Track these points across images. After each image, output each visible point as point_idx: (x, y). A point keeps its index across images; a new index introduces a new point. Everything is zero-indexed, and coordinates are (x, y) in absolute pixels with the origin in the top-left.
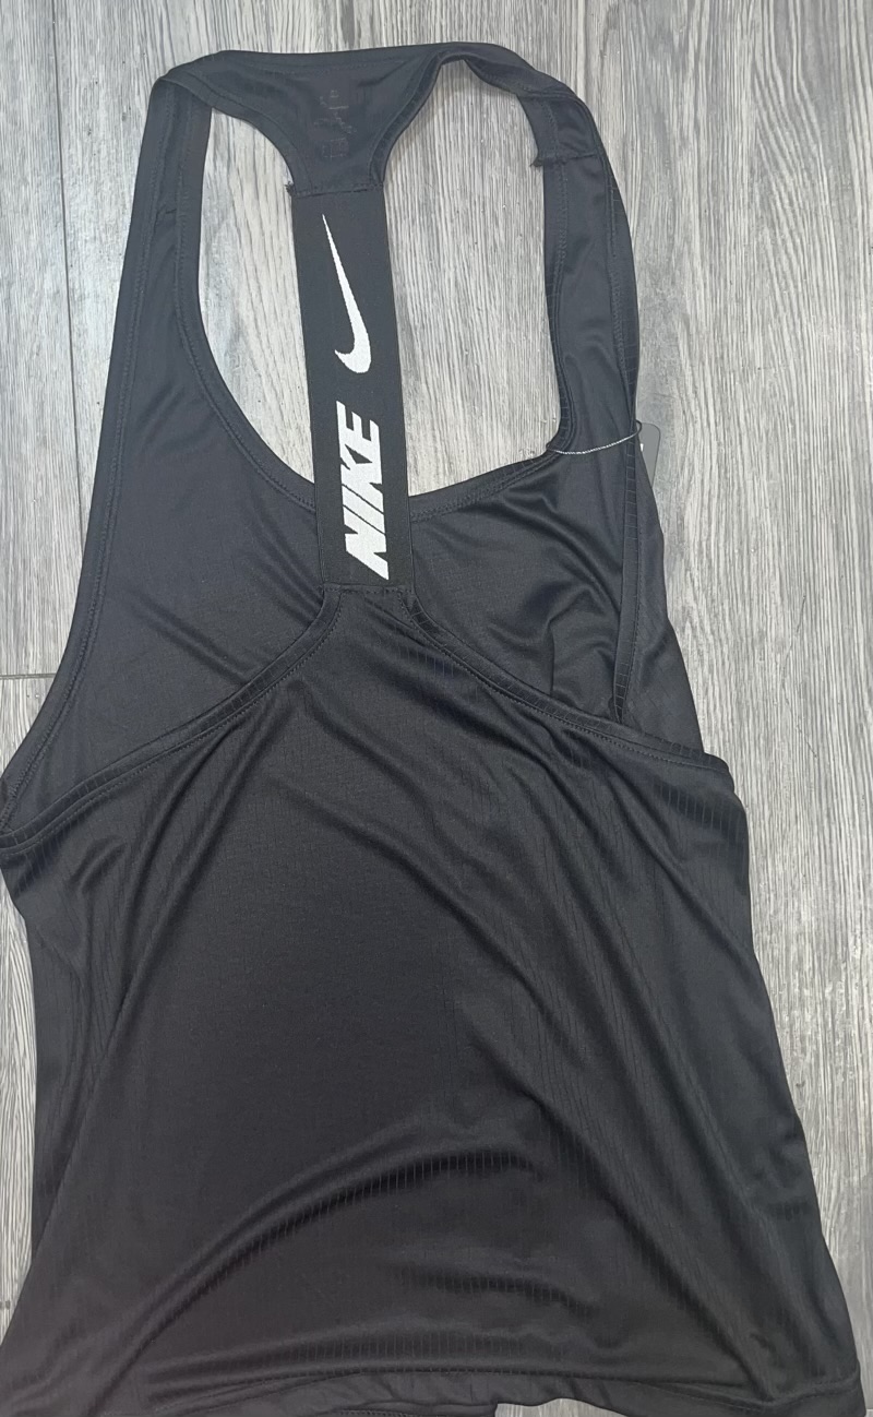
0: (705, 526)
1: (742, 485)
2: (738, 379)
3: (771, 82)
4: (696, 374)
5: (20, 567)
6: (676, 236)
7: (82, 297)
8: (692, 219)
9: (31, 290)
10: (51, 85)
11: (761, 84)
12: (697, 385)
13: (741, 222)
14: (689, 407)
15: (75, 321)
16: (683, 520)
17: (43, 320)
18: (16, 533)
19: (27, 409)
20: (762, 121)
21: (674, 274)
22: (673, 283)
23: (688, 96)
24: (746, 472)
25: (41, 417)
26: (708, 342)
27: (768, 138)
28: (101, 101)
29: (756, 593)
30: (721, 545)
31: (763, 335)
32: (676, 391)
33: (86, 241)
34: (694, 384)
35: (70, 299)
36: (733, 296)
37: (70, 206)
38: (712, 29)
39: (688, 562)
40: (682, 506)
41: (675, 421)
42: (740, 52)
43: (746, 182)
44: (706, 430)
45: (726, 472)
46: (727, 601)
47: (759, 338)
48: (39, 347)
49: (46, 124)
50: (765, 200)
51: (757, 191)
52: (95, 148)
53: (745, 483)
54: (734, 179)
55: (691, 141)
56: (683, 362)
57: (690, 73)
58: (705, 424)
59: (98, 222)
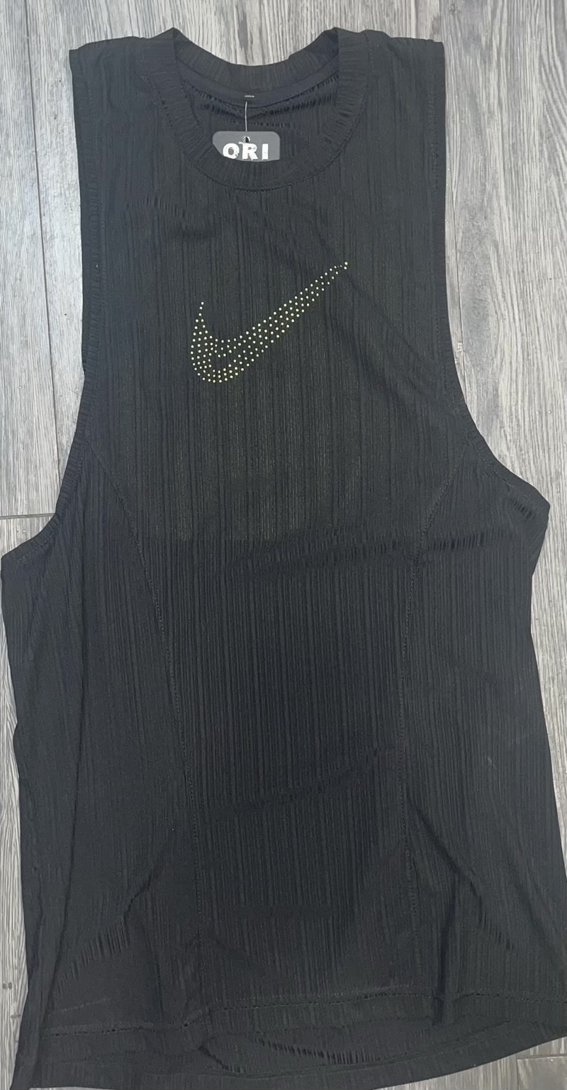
0: (514, 395)
1: (540, 365)
2: (535, 286)
3: (554, 70)
4: (504, 284)
5: (10, 437)
6: (487, 184)
7: (52, 237)
8: (498, 171)
9: (15, 233)
10: (27, 83)
11: (546, 70)
12: (506, 292)
13: (534, 172)
14: (500, 308)
15: (47, 255)
16: (497, 390)
17: (24, 256)
18: (7, 412)
19: (13, 320)
20: (548, 99)
21: (486, 212)
22: (486, 218)
23: (493, 82)
24: (543, 355)
25: (23, 326)
26: (513, 260)
27: (552, 110)
28: (64, 95)
29: (552, 443)
30: (526, 409)
31: (553, 254)
32: (490, 297)
33: (54, 196)
34: (503, 293)
35: (44, 239)
36: (530, 226)
37: (42, 172)
38: (509, 33)
39: (502, 422)
40: (497, 381)
41: (490, 318)
42: (531, 48)
43: (537, 143)
44: (513, 325)
45: (528, 355)
46: (531, 451)
47: (549, 256)
48: (21, 275)
49: (23, 111)
50: (551, 155)
51: (545, 149)
52: (60, 129)
53: (542, 363)
54: (528, 141)
55: (496, 114)
56: (495, 275)
57: (494, 65)
58: (512, 320)
59: (62, 183)
